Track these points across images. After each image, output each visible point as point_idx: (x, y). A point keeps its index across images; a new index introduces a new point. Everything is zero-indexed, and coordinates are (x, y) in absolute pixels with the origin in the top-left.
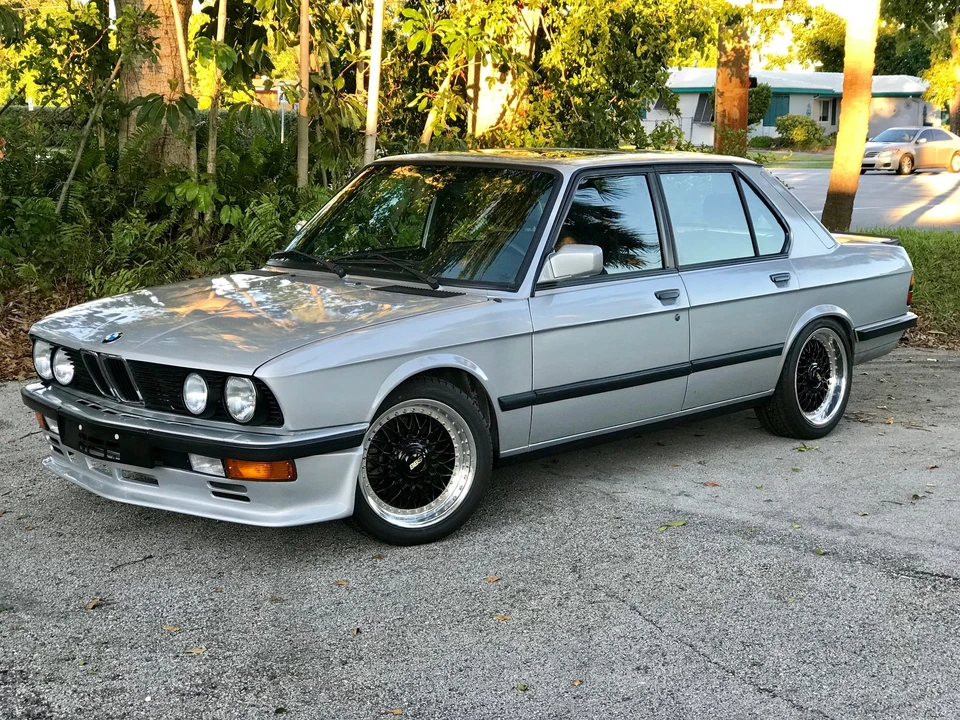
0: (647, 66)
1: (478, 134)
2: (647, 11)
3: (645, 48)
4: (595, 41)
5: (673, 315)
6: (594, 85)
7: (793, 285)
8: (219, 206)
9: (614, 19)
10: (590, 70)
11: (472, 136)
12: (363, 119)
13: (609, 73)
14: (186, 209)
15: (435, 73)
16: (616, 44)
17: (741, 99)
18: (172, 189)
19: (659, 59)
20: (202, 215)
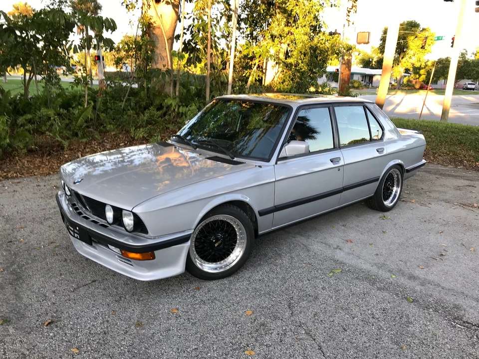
0: (321, 63)
1: (266, 85)
2: (322, 46)
3: (321, 57)
4: (305, 55)
5: (337, 169)
6: (303, 69)
7: (385, 153)
8: (179, 106)
9: (311, 48)
10: (302, 65)
11: (264, 85)
12: (228, 78)
13: (308, 65)
14: (169, 107)
15: (252, 64)
16: (311, 56)
17: (348, 75)
18: (164, 100)
19: (325, 61)
20: (174, 110)
